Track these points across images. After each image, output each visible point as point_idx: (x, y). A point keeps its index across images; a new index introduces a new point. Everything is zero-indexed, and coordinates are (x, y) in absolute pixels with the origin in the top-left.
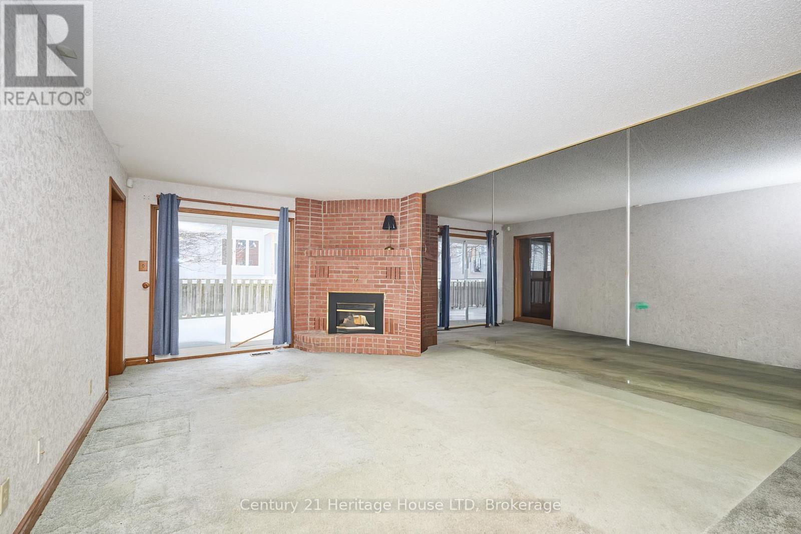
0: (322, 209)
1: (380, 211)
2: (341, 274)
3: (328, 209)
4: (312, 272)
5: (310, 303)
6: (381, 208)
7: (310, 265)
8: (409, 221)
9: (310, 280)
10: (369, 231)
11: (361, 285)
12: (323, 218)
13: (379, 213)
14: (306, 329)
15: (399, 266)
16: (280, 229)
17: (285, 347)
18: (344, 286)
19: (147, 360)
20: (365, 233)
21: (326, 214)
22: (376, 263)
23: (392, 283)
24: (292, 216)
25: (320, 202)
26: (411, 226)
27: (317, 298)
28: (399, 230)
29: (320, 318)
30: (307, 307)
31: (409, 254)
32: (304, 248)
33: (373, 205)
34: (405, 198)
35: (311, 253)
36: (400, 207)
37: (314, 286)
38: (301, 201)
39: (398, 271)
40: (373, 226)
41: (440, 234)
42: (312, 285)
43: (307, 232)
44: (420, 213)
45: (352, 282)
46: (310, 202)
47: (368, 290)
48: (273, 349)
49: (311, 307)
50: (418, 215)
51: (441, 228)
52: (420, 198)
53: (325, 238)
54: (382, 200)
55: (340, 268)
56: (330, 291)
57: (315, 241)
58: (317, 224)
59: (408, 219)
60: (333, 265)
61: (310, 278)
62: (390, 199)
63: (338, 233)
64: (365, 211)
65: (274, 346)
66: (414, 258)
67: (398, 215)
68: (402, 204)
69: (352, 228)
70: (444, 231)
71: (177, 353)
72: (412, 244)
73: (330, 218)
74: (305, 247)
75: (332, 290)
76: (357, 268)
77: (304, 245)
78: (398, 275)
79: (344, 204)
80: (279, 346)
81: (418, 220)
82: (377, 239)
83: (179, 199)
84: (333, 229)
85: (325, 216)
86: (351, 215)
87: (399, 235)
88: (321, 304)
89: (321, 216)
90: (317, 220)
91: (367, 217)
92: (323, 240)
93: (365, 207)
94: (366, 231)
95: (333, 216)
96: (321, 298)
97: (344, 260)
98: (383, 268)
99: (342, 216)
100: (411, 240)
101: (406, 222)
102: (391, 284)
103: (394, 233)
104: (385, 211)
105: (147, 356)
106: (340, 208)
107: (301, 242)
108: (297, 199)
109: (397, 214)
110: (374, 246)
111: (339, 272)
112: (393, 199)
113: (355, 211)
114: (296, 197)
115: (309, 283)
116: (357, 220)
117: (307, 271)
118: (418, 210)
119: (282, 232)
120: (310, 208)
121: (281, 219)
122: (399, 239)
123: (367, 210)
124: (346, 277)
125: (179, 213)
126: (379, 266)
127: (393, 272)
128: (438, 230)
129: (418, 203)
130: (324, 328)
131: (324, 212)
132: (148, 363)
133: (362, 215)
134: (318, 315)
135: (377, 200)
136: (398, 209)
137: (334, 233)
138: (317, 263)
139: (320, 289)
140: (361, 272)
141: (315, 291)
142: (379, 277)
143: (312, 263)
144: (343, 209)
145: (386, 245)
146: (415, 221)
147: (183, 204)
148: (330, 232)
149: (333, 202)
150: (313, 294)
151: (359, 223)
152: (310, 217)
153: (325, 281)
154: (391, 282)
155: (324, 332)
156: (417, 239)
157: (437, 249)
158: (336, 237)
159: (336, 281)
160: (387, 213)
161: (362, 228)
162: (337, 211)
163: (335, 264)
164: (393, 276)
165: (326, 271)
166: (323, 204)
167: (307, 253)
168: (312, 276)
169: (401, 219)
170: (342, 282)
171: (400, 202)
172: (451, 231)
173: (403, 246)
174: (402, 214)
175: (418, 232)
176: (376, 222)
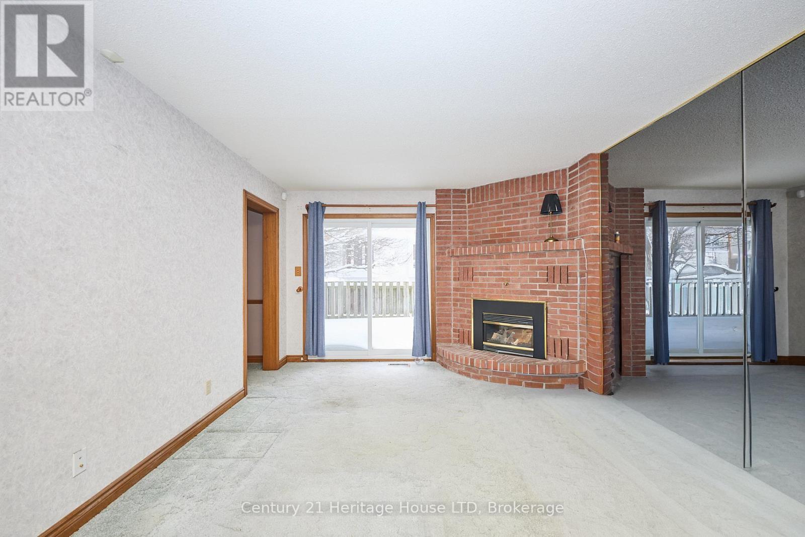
0: (466, 199)
1: (539, 191)
2: (488, 277)
3: (473, 198)
4: (455, 274)
5: (454, 311)
6: (540, 186)
7: (452, 267)
8: (581, 198)
9: (453, 283)
10: (523, 219)
11: (513, 291)
12: (467, 210)
13: (537, 193)
14: (450, 341)
15: (566, 265)
16: (417, 227)
17: (425, 360)
18: (492, 291)
19: (302, 359)
20: (518, 222)
21: (471, 204)
22: (533, 262)
23: (556, 288)
24: (432, 211)
25: (463, 191)
26: (583, 204)
27: (461, 305)
28: (566, 213)
29: (465, 329)
30: (450, 315)
31: (580, 246)
32: (445, 247)
33: (529, 184)
34: (575, 166)
35: (453, 252)
36: (568, 180)
37: (457, 291)
38: (441, 193)
39: (564, 271)
40: (529, 212)
41: (650, 215)
42: (456, 289)
43: (449, 228)
44: (598, 184)
45: (501, 287)
46: (452, 192)
47: (521, 298)
48: (413, 360)
49: (454, 316)
50: (593, 187)
51: (650, 207)
52: (597, 161)
53: (470, 233)
54: (541, 174)
55: (486, 269)
56: (475, 298)
57: (458, 238)
58: (460, 217)
59: (578, 196)
60: (478, 265)
61: (453, 282)
62: (553, 172)
63: (485, 226)
64: (517, 193)
65: (415, 358)
66: (588, 252)
67: (566, 193)
68: (570, 176)
69: (501, 217)
70: (657, 211)
71: (323, 355)
72: (586, 231)
73: (476, 208)
74: (447, 245)
75: (476, 295)
76: (507, 269)
77: (446, 243)
78: (564, 277)
79: (492, 189)
80: (420, 358)
81: (594, 195)
82: (535, 229)
83: (324, 206)
84: (478, 221)
85: (470, 207)
86: (501, 201)
87: (566, 220)
88: (465, 313)
89: (465, 207)
90: (460, 212)
91: (520, 201)
92: (468, 236)
93: (517, 188)
94: (520, 219)
95: (480, 205)
96: (465, 306)
97: (491, 258)
98: (541, 268)
99: (490, 204)
100: (584, 225)
101: (576, 201)
102: (555, 290)
103: (559, 219)
104: (545, 189)
105: (302, 354)
106: (487, 194)
107: (441, 240)
108: (437, 191)
109: (563, 192)
110: (530, 238)
111: (485, 274)
112: (556, 171)
113: (505, 194)
114: (436, 189)
115: (452, 287)
116: (508, 206)
117: (450, 274)
118: (594, 180)
119: (419, 230)
120: (452, 199)
121: (418, 216)
122: (566, 227)
123: (520, 192)
124: (493, 280)
125: (325, 220)
126: (537, 265)
127: (557, 273)
128: (646, 209)
129: (593, 168)
130: (469, 343)
131: (469, 202)
132: (303, 361)
133: (515, 199)
134: (462, 326)
135: (534, 177)
136: (564, 184)
137: (480, 226)
138: (460, 263)
139: (463, 295)
140: (512, 274)
141: (458, 297)
142: (538, 280)
143: (455, 263)
144: (489, 195)
145: (547, 235)
146: (589, 197)
147: (328, 211)
148: (475, 225)
149: (478, 188)
150: (457, 300)
151: (510, 210)
152: (452, 210)
153: (469, 285)
154: (554, 287)
155: (469, 347)
156: (594, 223)
157: (643, 237)
158: (483, 230)
159: (481, 285)
160: (549, 191)
161: (515, 217)
162: (483, 200)
163: (481, 264)
164: (557, 279)
165: (470, 273)
166: (466, 192)
167: (449, 253)
168: (455, 279)
169: (569, 198)
170: (489, 287)
171: (568, 174)
172: (669, 210)
173: (572, 236)
174: (570, 190)
175: (594, 213)
176: (533, 206)
